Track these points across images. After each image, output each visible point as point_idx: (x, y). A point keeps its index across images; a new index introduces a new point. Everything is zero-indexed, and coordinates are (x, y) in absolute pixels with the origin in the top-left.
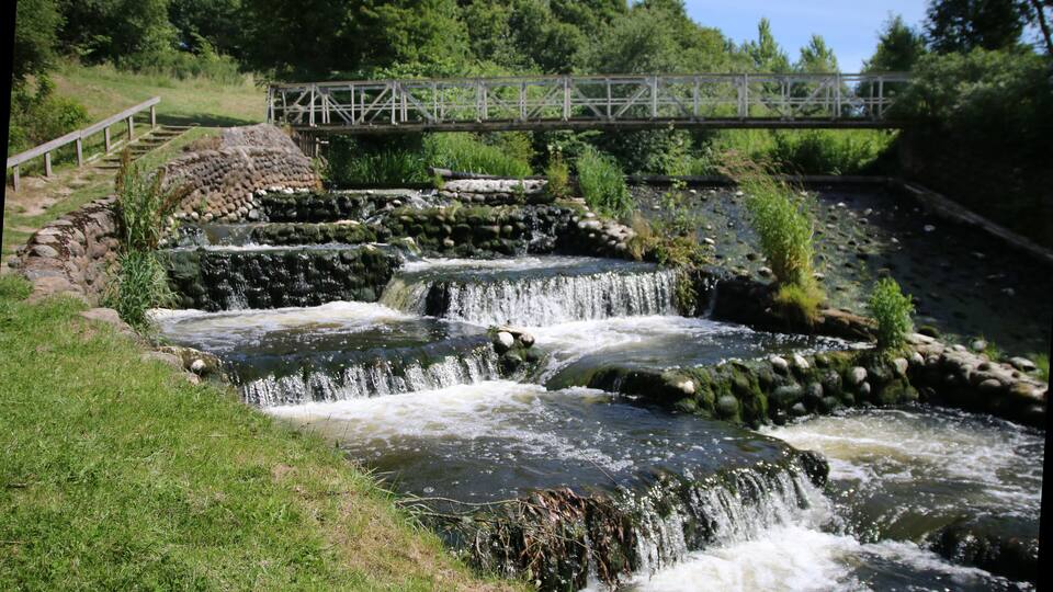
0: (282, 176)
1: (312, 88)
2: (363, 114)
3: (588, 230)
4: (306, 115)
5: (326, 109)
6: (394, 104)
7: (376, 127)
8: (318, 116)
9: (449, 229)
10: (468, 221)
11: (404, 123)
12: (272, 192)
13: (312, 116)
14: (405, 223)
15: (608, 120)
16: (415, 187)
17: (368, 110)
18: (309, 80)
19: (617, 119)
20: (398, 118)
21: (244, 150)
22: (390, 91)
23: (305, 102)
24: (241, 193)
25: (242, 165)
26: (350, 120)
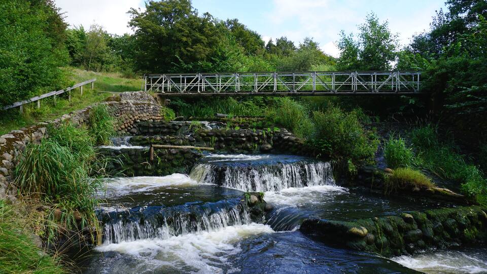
0: (148, 114)
1: (163, 76)
2: (186, 88)
3: (288, 140)
4: (161, 88)
5: (169, 86)
6: (199, 84)
7: (191, 93)
8: (166, 89)
9: (222, 139)
10: (232, 136)
11: (204, 92)
12: (143, 121)
13: (163, 88)
14: (203, 136)
15: (293, 92)
16: (207, 120)
17: (187, 86)
18: (162, 73)
19: (298, 91)
20: (201, 90)
21: (131, 102)
22: (197, 79)
23: (160, 82)
24: (128, 121)
25: (129, 108)
26: (180, 90)
